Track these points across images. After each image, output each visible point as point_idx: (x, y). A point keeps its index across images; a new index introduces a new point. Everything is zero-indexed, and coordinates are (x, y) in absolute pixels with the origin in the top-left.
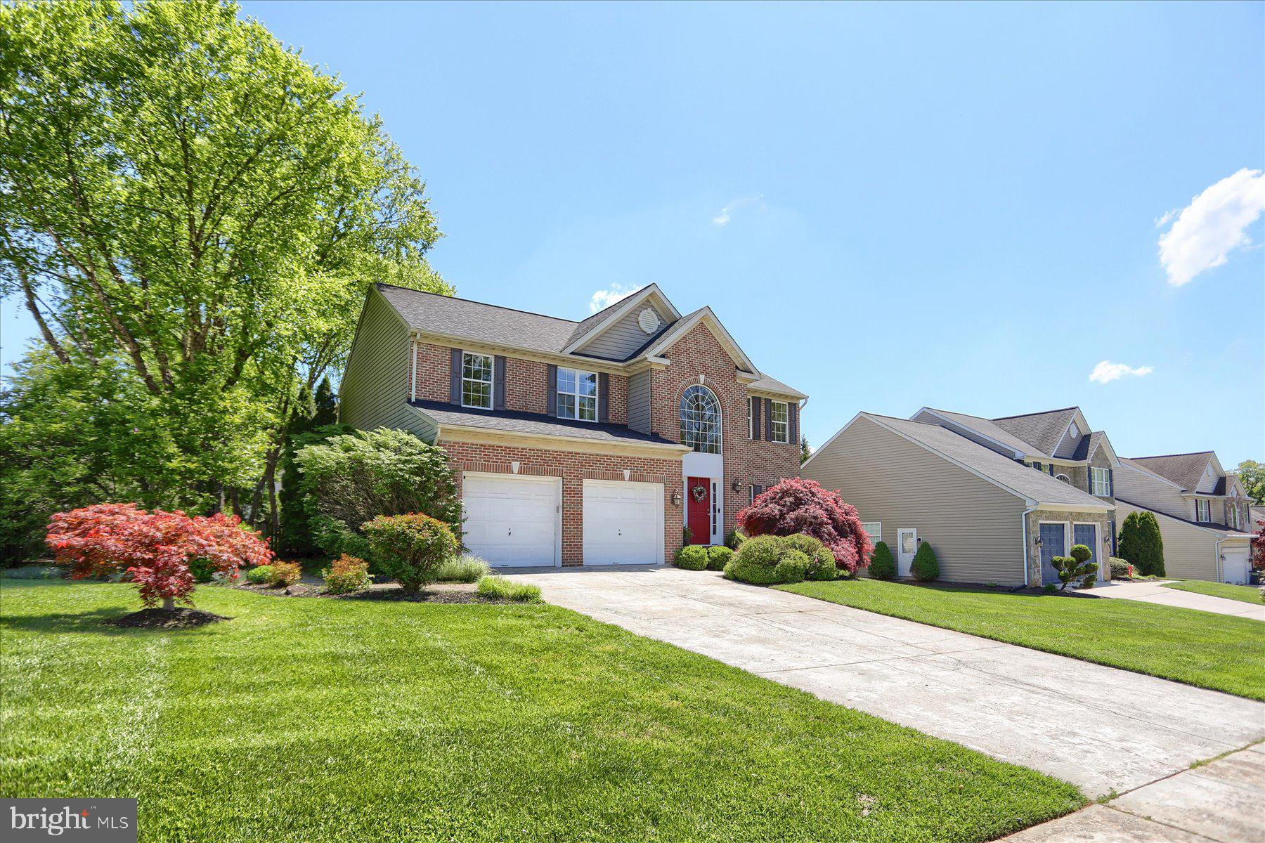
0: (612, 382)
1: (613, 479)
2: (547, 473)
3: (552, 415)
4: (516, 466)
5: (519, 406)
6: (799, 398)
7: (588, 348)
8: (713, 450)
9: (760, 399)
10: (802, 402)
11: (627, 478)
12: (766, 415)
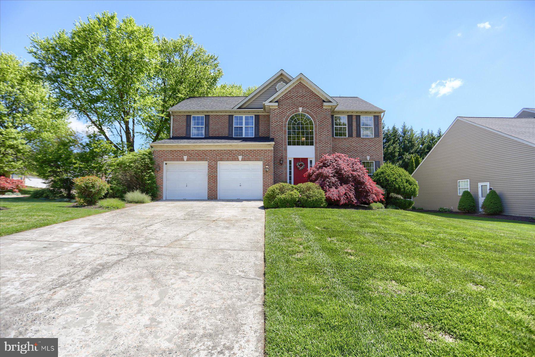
0: (261, 118)
1: (233, 160)
2: (201, 160)
3: (230, 136)
4: (185, 158)
5: (216, 134)
6: (380, 113)
7: (250, 105)
8: (312, 144)
9: (352, 116)
10: (382, 114)
11: (240, 159)
12: (357, 124)
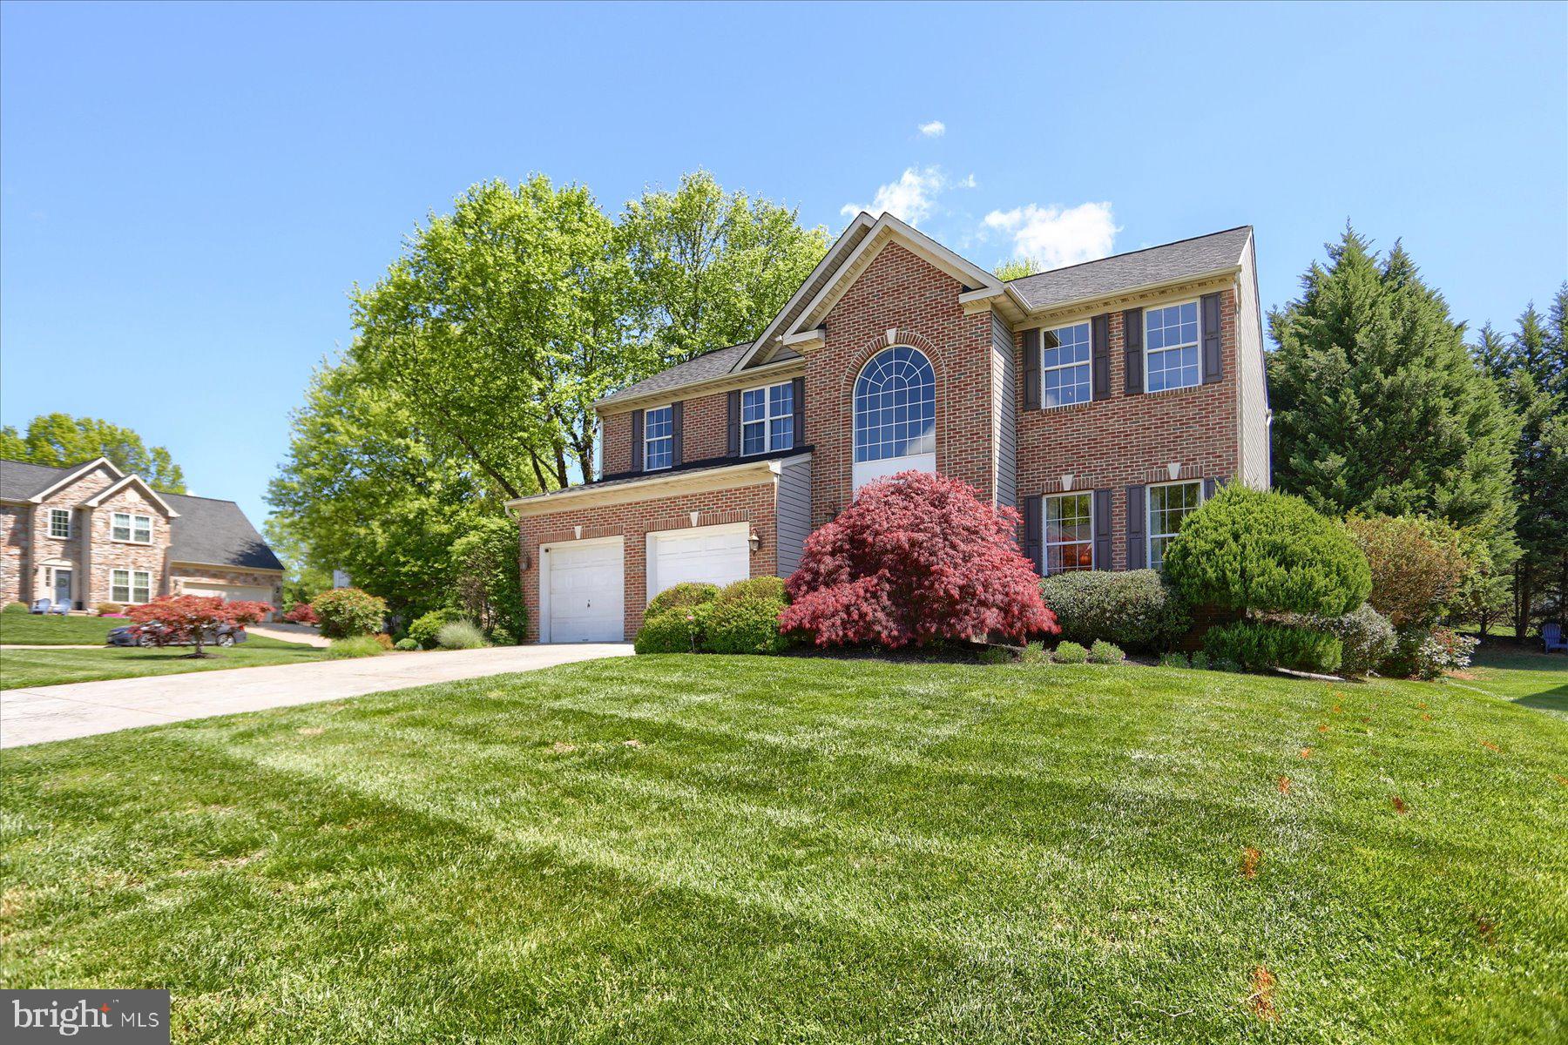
1: (678, 527)
2: (607, 533)
3: (732, 456)
4: (578, 530)
5: (697, 455)
9: (1108, 316)
11: (695, 522)
12: (1127, 345)
